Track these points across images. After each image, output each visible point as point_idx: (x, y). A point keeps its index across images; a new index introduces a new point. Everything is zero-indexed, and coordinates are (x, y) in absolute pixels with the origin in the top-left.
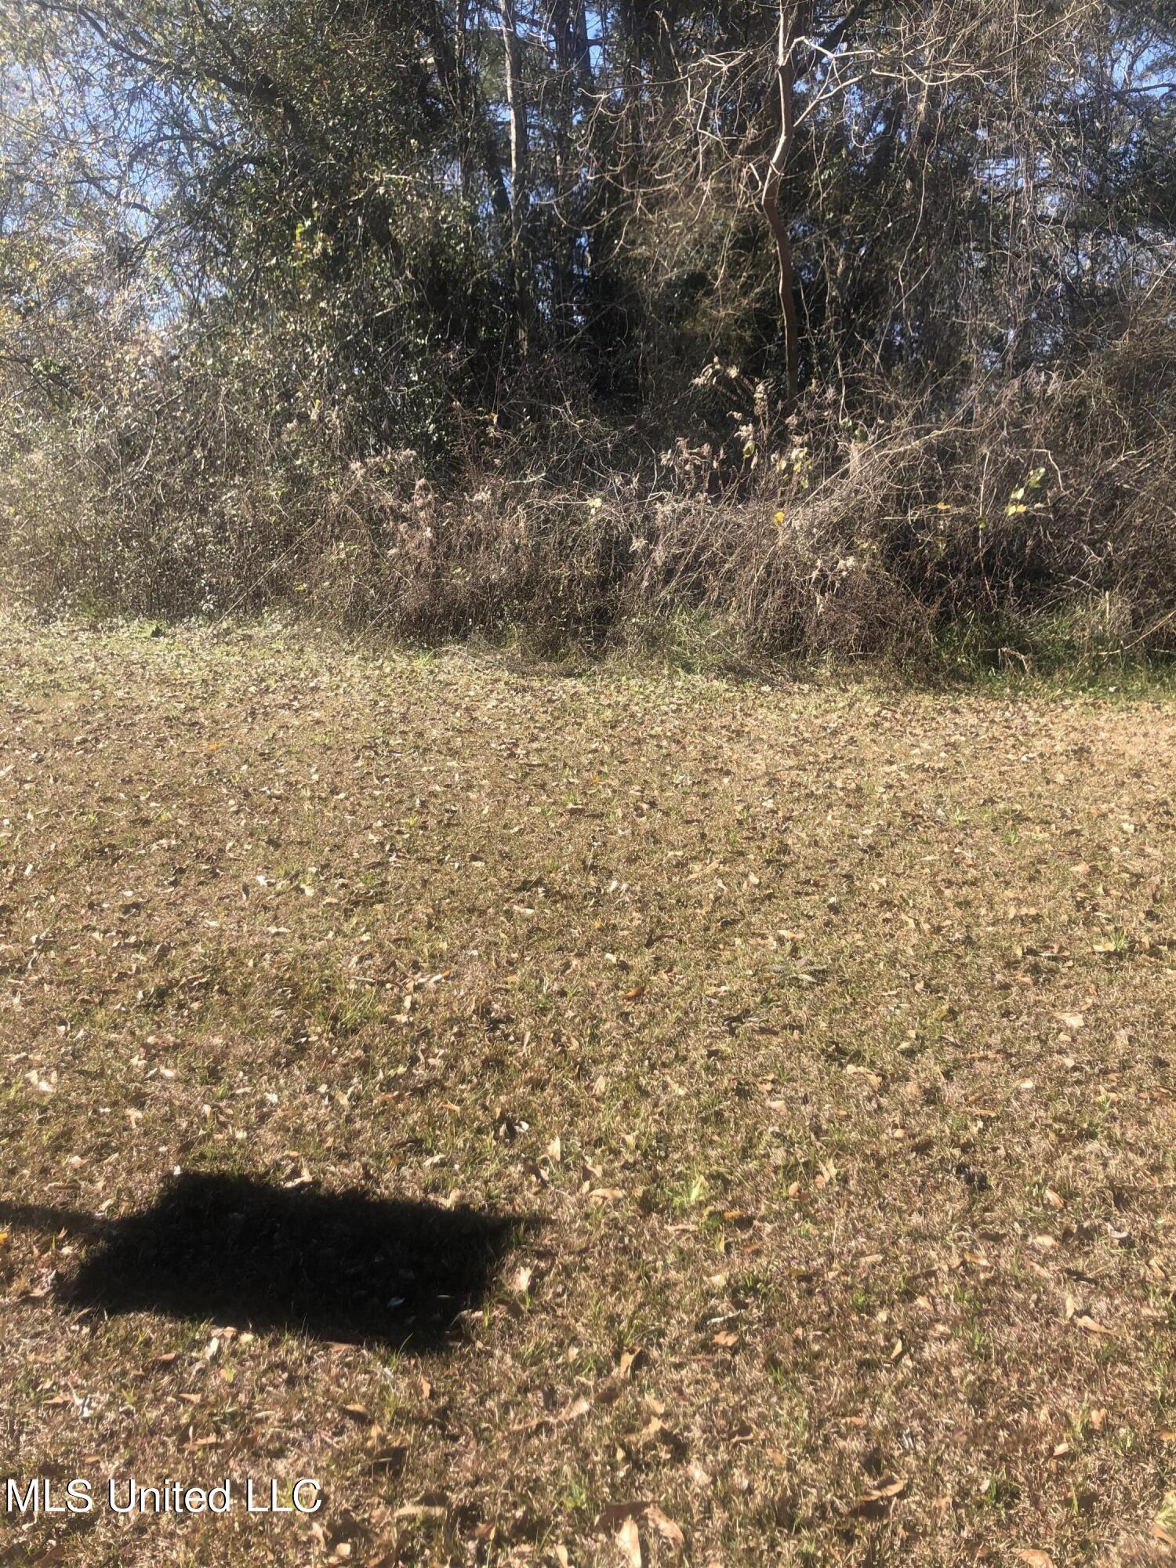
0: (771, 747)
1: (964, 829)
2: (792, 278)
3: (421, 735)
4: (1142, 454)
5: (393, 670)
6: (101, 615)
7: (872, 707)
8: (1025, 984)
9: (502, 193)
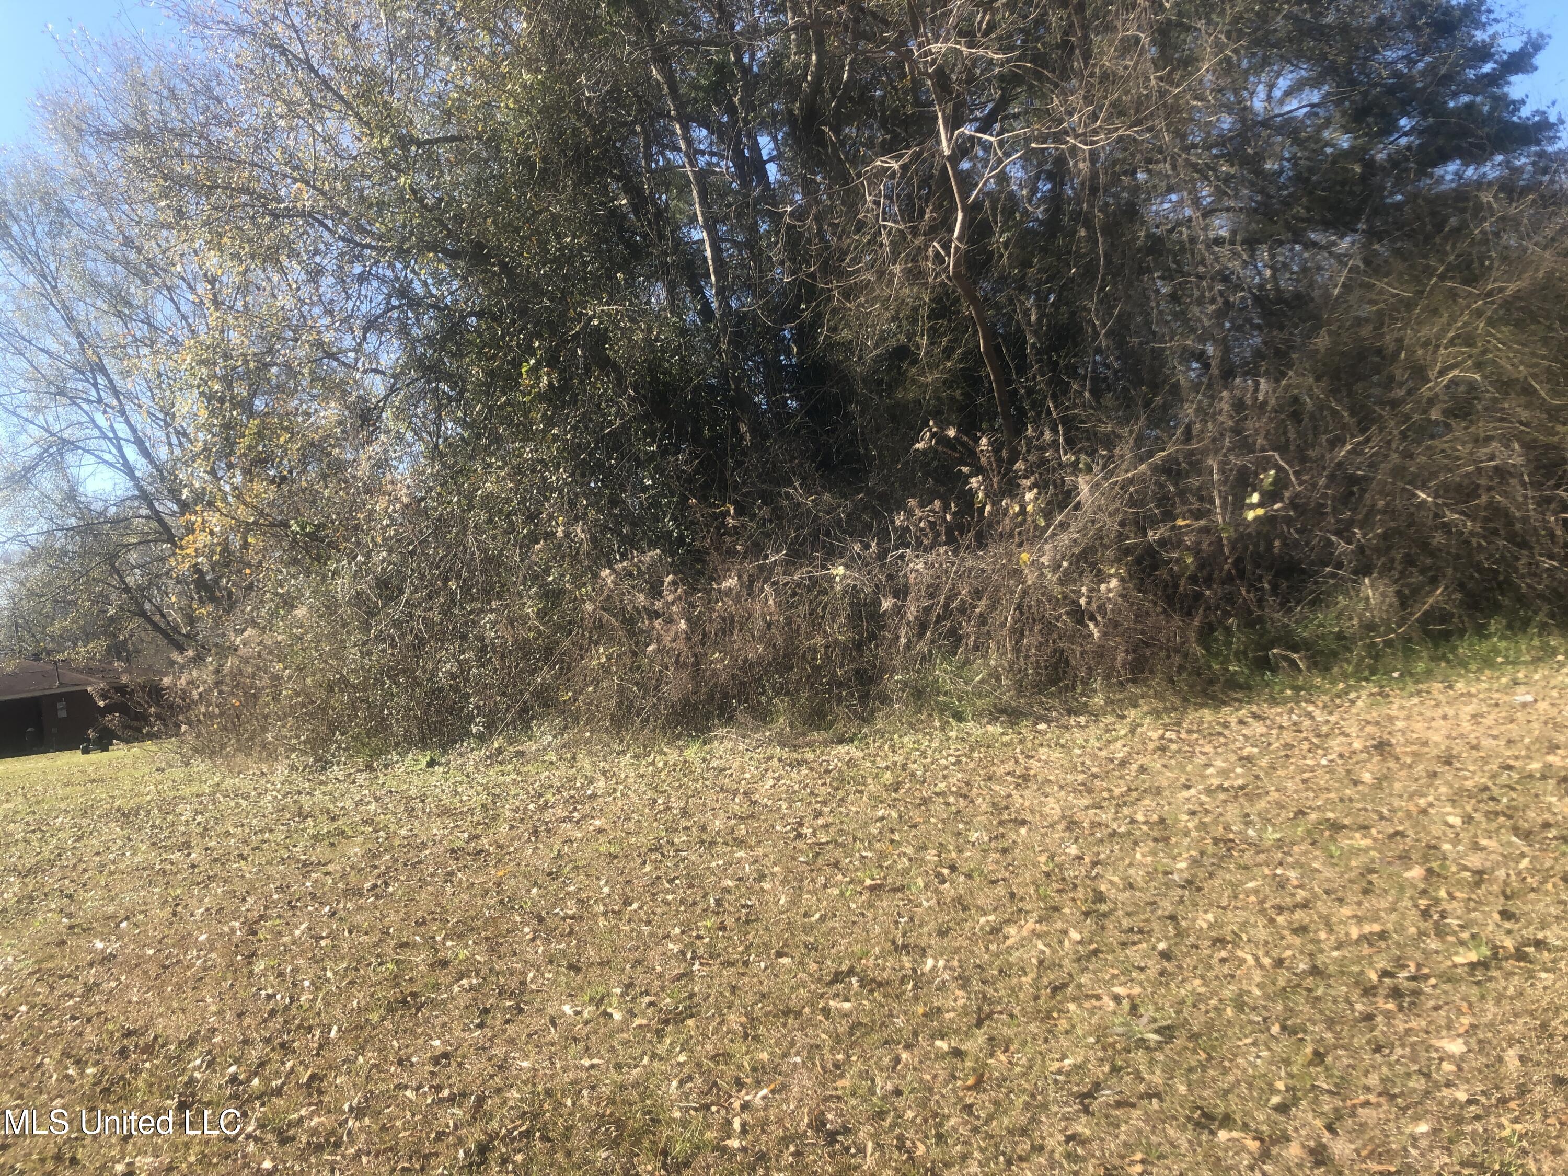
0: (1061, 787)
1: (1280, 847)
2: (990, 335)
3: (703, 828)
4: (1367, 440)
5: (665, 764)
6: (377, 753)
7: (1155, 729)
8: (1389, 1011)
9: (706, 304)
